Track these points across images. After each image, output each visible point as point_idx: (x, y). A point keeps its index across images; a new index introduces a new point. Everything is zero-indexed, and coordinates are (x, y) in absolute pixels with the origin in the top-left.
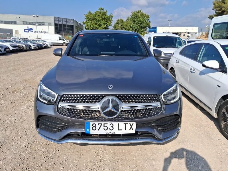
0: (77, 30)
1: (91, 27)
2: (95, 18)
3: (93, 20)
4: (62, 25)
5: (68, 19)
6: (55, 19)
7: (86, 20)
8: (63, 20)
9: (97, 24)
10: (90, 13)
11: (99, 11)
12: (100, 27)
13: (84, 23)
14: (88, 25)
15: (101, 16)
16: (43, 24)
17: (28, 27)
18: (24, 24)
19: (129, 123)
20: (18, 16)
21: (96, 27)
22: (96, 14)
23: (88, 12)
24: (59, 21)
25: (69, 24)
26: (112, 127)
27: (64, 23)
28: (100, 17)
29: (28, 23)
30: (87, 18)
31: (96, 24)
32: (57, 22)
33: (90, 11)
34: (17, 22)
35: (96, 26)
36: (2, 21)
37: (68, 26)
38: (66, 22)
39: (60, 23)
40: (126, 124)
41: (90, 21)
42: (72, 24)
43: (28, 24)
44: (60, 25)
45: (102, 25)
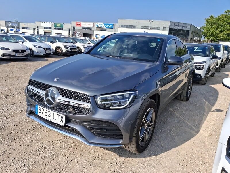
0: (192, 35)
1: (210, 32)
2: (217, 23)
3: (215, 25)
4: (176, 29)
5: (185, 24)
6: (171, 24)
7: (205, 25)
8: (179, 24)
9: (219, 29)
10: (212, 17)
11: (225, 14)
12: (222, 33)
13: (202, 28)
14: (206, 31)
15: (226, 20)
16: (158, 28)
17: (144, 31)
18: (141, 28)
19: (60, 115)
20: (138, 21)
21: (216, 33)
22: (219, 18)
23: (210, 16)
24: (174, 25)
25: (185, 29)
26: (50, 114)
27: (180, 28)
28: (224, 21)
29: (145, 27)
30: (208, 22)
31: (217, 29)
32: (172, 27)
33: (213, 15)
34: (136, 27)
35: (217, 31)
36: (125, 26)
37: (184, 31)
38: (182, 27)
39: (175, 28)
40: (58, 115)
41: (211, 26)
42: (188, 29)
43: (145, 29)
44: (175, 30)
45: (224, 31)
